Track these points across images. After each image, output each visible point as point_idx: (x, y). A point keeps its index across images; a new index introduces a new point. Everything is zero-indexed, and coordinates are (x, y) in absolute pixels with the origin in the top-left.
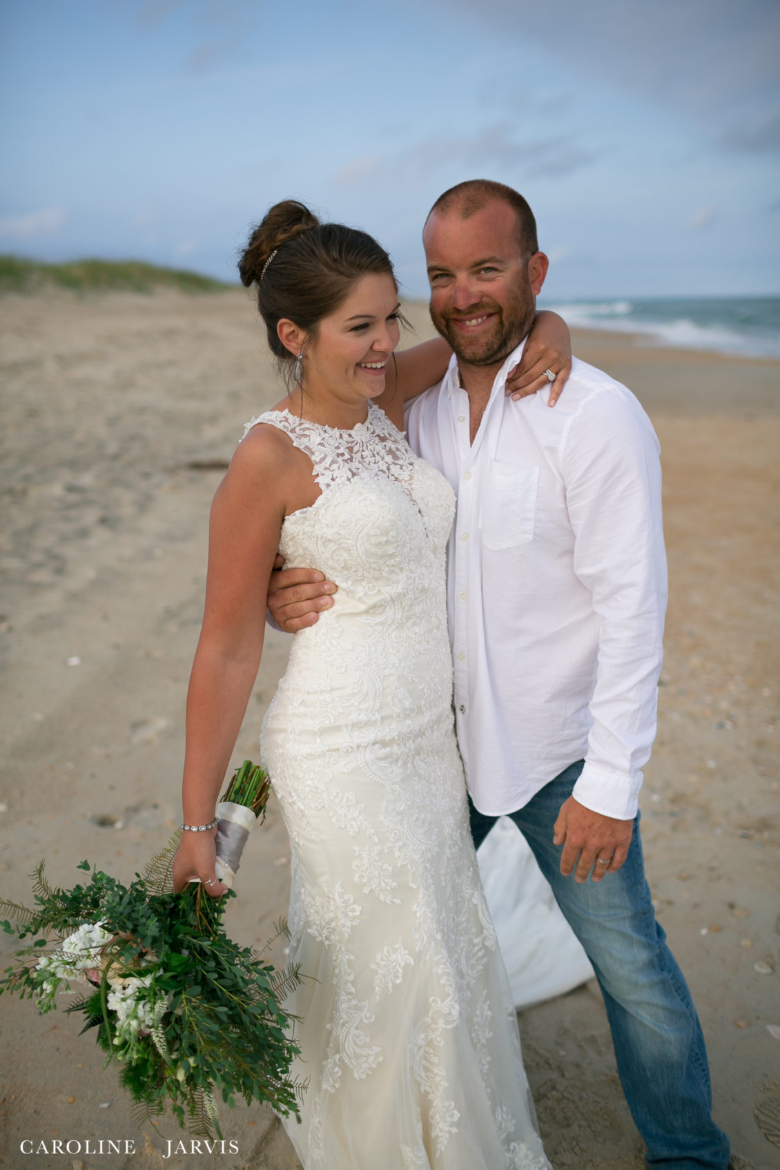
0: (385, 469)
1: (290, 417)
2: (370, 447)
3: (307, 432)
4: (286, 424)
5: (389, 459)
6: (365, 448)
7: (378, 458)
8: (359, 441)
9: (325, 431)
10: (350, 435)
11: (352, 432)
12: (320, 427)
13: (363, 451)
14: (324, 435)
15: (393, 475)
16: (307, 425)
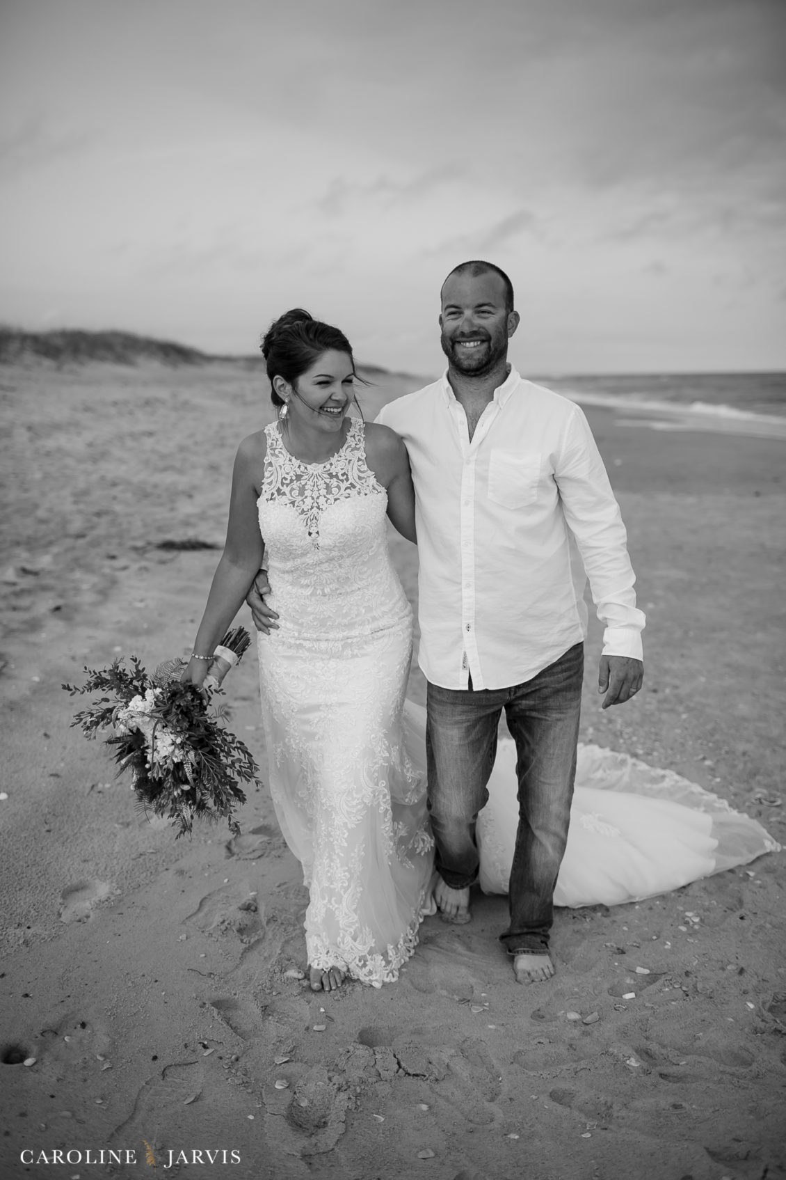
0: (315, 497)
1: (280, 440)
2: (316, 479)
3: (280, 455)
4: (274, 442)
5: (323, 492)
6: (311, 480)
7: (316, 488)
8: (311, 474)
9: (290, 460)
10: (306, 468)
11: (309, 467)
12: (289, 456)
13: (309, 480)
14: (287, 462)
15: (318, 503)
16: (284, 451)
